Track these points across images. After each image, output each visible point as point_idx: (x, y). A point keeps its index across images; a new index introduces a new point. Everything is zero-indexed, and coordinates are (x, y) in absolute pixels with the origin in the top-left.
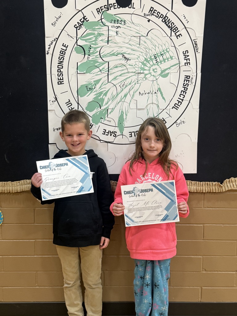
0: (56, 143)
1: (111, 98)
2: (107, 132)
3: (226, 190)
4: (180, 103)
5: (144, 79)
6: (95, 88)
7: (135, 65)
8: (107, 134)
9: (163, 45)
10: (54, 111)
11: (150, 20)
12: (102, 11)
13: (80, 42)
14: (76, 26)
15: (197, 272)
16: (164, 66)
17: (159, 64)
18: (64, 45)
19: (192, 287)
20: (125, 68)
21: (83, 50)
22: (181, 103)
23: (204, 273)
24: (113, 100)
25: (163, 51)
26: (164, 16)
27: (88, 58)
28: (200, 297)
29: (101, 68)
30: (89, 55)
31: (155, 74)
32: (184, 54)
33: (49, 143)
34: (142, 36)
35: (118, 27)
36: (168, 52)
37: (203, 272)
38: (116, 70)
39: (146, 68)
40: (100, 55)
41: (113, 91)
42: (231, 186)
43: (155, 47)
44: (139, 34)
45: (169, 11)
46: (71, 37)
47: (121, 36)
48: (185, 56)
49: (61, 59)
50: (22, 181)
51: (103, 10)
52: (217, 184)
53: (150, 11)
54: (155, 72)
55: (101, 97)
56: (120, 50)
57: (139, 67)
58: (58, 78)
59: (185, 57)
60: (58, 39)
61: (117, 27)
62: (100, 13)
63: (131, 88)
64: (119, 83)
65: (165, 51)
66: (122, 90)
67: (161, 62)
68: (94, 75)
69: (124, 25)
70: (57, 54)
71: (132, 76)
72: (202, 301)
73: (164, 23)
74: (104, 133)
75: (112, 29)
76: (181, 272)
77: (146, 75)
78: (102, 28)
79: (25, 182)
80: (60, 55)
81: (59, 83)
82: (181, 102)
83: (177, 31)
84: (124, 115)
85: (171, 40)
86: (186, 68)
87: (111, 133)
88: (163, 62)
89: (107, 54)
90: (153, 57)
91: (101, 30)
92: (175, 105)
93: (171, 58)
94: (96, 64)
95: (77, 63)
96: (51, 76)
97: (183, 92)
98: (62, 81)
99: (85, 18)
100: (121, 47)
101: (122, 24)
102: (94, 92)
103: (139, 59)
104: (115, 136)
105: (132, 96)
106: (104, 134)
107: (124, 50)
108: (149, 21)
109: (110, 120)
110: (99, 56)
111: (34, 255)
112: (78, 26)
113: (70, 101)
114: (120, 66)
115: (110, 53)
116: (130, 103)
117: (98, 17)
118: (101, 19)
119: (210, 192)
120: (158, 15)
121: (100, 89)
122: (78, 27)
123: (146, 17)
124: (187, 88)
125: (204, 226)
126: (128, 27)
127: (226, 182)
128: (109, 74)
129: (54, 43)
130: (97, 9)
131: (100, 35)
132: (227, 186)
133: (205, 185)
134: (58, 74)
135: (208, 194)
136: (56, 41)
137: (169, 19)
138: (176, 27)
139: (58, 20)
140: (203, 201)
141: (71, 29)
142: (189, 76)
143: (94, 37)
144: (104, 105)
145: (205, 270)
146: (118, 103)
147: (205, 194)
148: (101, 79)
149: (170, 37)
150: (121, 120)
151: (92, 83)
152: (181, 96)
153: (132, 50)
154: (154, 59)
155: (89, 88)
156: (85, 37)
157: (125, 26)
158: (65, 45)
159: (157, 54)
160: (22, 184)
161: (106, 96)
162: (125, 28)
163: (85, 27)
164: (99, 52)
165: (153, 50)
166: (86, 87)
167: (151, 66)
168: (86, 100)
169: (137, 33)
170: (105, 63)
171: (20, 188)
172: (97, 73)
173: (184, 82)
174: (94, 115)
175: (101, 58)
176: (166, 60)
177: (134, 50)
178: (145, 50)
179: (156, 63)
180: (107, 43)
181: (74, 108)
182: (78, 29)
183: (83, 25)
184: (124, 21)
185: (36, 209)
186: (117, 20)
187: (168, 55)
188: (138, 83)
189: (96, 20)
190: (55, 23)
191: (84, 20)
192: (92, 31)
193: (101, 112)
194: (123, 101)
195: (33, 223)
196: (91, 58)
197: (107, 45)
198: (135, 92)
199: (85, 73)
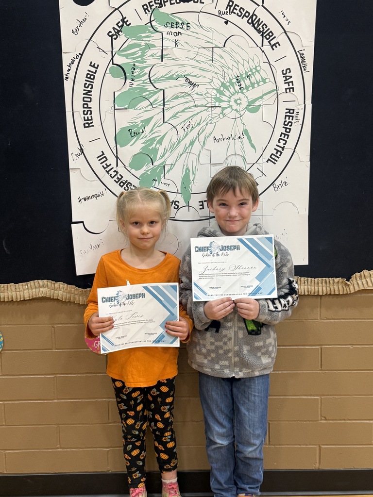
0: (83, 222)
1: (169, 147)
3: (356, 291)
4: (279, 153)
5: (221, 116)
6: (143, 132)
7: (206, 94)
9: (250, 61)
10: (79, 171)
11: (228, 21)
12: (151, 9)
13: (118, 60)
14: (110, 34)
15: (312, 422)
16: (252, 94)
17: (245, 91)
18: (92, 64)
20: (190, 99)
21: (123, 72)
22: (281, 153)
23: (324, 423)
24: (172, 151)
25: (251, 70)
26: (251, 14)
27: (131, 84)
28: (318, 461)
29: (152, 100)
30: (133, 80)
31: (238, 107)
32: (283, 74)
33: (73, 221)
34: (217, 47)
36: (258, 71)
37: (322, 421)
38: (176, 102)
39: (224, 98)
40: (150, 78)
41: (172, 136)
42: (363, 284)
43: (238, 64)
44: (212, 43)
45: (259, 5)
46: (103, 51)
47: (182, 47)
48: (286, 77)
49: (88, 87)
50: (32, 282)
51: (153, 7)
52: (340, 281)
53: (229, 7)
54: (238, 104)
55: (154, 146)
56: (182, 71)
57: (213, 97)
58: (84, 117)
59: (286, 80)
60: (82, 55)
61: (177, 33)
62: (149, 11)
63: (201, 131)
64: (181, 123)
65: (254, 71)
66: (187, 135)
67: (247, 88)
68: (142, 111)
69: (187, 29)
70: (81, 79)
71: (201, 112)
72: (320, 468)
73: (251, 25)
75: (168, 36)
76: (287, 422)
77: (224, 109)
78: (152, 35)
79: (36, 283)
80: (86, 80)
81: (87, 125)
82: (280, 152)
83: (271, 38)
84: (191, 174)
85: (263, 52)
86: (289, 96)
88: (251, 88)
89: (161, 77)
90: (234, 81)
91: (150, 39)
92: (271, 157)
93: (264, 81)
94: (144, 94)
95: (114, 92)
96: (73, 114)
97: (283, 135)
98: (91, 121)
99: (125, 20)
100: (184, 66)
101: (184, 29)
102: (142, 138)
103: (212, 84)
104: (177, 208)
105: (202, 144)
107: (188, 70)
108: (226, 23)
109: (168, 182)
110: (149, 80)
111: (54, 399)
112: (114, 33)
113: (103, 154)
114: (183, 96)
115: (166, 75)
116: (199, 155)
117: (146, 18)
118: (151, 22)
119: (330, 295)
120: (242, 13)
121: (152, 134)
122: (114, 35)
123: (223, 16)
124: (290, 129)
125: (321, 349)
126: (194, 32)
127: (356, 278)
128: (165, 109)
129: (77, 61)
130: (143, 6)
131: (149, 46)
132: (358, 283)
133: (322, 283)
134: (84, 111)
135: (327, 297)
136: (79, 58)
137: (259, 19)
138: (271, 32)
139: (81, 25)
140: (319, 309)
141: (102, 39)
142: (293, 110)
143: (140, 50)
144: (158, 158)
145: (325, 418)
146: (181, 155)
147: (323, 298)
148: (152, 117)
149: (262, 48)
150: (186, 181)
151: (138, 125)
152: (280, 142)
153: (200, 69)
154: (237, 83)
155: (134, 133)
156: (126, 51)
157: (188, 32)
158: (94, 64)
159: (241, 75)
160: (31, 287)
161: (161, 144)
162: (189, 35)
163: (124, 34)
164: (148, 74)
165: (235, 70)
166: (129, 130)
167: (232, 95)
168: (128, 152)
169: (209, 42)
170: (159, 92)
171: (29, 293)
172: (146, 107)
173: (285, 119)
174: (142, 175)
175: (151, 85)
176: (256, 85)
177: (204, 70)
178: (221, 70)
179: (240, 89)
180: (161, 60)
181: (110, 165)
182: (114, 39)
183: (122, 32)
184: (187, 24)
185: (55, 326)
186: (176, 22)
187: (258, 77)
188: (211, 123)
189: (143, 23)
190: (78, 30)
191: (123, 24)
192: (137, 41)
193: (154, 170)
194: (189, 152)
195: (51, 348)
196: (135, 84)
197: (161, 62)
198: (208, 137)
199: (126, 109)
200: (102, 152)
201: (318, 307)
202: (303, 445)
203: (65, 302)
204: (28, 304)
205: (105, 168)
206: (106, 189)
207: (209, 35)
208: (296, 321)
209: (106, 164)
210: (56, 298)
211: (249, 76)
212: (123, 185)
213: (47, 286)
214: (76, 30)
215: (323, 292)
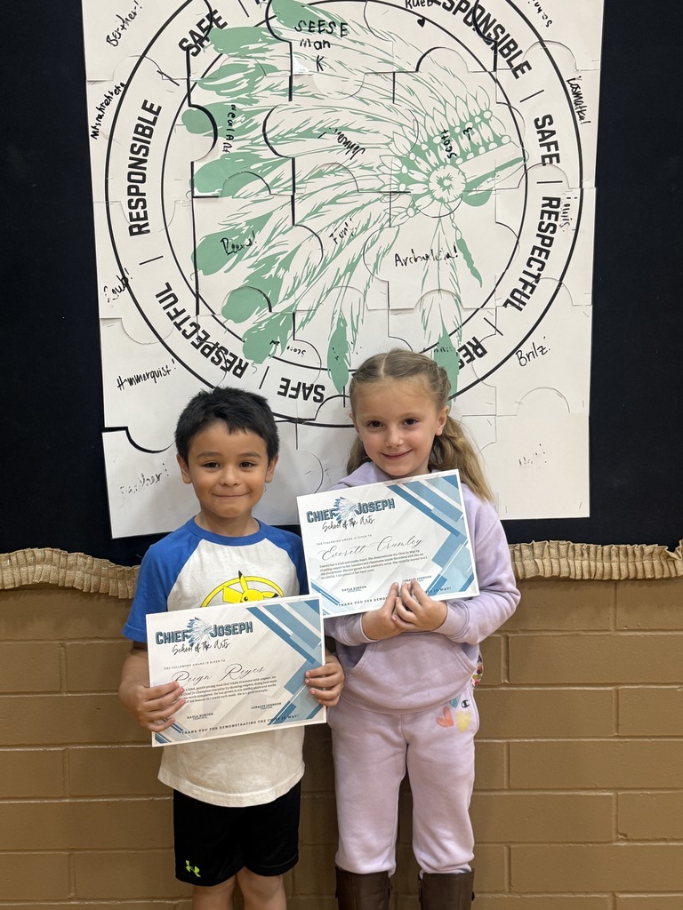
0: (126, 429)
1: (305, 275)
2: (293, 389)
4: (529, 288)
5: (411, 211)
6: (250, 245)
7: (379, 166)
8: (294, 393)
9: (471, 101)
10: (119, 322)
11: (424, 19)
13: (201, 97)
14: (185, 45)
15: (598, 845)
17: (459, 161)
18: (148, 106)
19: (582, 896)
20: (347, 176)
21: (211, 122)
22: (534, 287)
23: (621, 848)
24: (309, 283)
25: (472, 119)
26: (472, 5)
27: (227, 147)
29: (269, 179)
30: (230, 138)
31: (444, 194)
32: (538, 127)
33: (106, 426)
34: (402, 71)
35: (322, 45)
36: (487, 121)
37: (618, 844)
38: (318, 183)
39: (417, 176)
40: (265, 135)
41: (310, 253)
43: (445, 107)
44: (392, 63)
46: (171, 79)
47: (332, 72)
48: (543, 132)
49: (138, 153)
50: (19, 553)
52: (657, 551)
54: (444, 188)
55: (273, 272)
56: (331, 120)
57: (394, 172)
58: (131, 214)
59: (544, 138)
60: (126, 87)
61: (320, 43)
63: (369, 243)
64: (329, 226)
65: (477, 120)
66: (340, 250)
67: (464, 155)
68: (248, 201)
69: (342, 35)
70: (125, 136)
71: (370, 203)
74: (283, 391)
75: (302, 50)
76: (546, 845)
77: (416, 197)
78: (270, 47)
79: (28, 555)
80: (134, 139)
81: (135, 230)
82: (532, 285)
83: (513, 53)
84: (349, 329)
85: (496, 81)
86: (549, 172)
87: (307, 391)
88: (471, 155)
89: (286, 134)
90: (438, 140)
91: (267, 55)
92: (512, 295)
93: (498, 140)
94: (252, 167)
95: (192, 163)
96: (108, 207)
97: (537, 252)
98: (145, 222)
99: (216, 16)
100: (334, 109)
101: (335, 35)
102: (250, 257)
103: (392, 146)
104: (320, 400)
105: (371, 268)
106: (284, 394)
107: (344, 119)
108: (421, 23)
109: (301, 346)
110: (263, 138)
111: (63, 797)
112: (193, 43)
113: (169, 289)
114: (332, 172)
115: (298, 128)
116: (365, 292)
117: (257, 12)
119: (635, 579)
120: (452, 4)
122: (192, 47)
123: (414, 9)
124: (552, 239)
125: (617, 691)
126: (355, 42)
128: (296, 197)
129: (116, 99)
131: (264, 70)
133: (618, 555)
134: (130, 201)
135: (629, 583)
136: (121, 93)
138: (512, 41)
139: (126, 26)
140: (611, 609)
141: (168, 54)
142: (558, 200)
143: (246, 77)
144: (281, 298)
145: (625, 835)
146: (329, 291)
147: (620, 586)
148: (270, 215)
149: (494, 74)
150: (339, 346)
151: (241, 229)
152: (530, 266)
153: (368, 117)
154: (443, 145)
155: (233, 246)
156: (216, 79)
157: (344, 41)
158: (152, 105)
159: (452, 129)
160: (18, 563)
161: (287, 269)
162: (345, 47)
163: (213, 45)
164: (262, 126)
165: (439, 118)
166: (222, 240)
167: (434, 169)
168: (222, 283)
169: (386, 62)
170: (281, 162)
171: (13, 575)
172: (257, 194)
173: (542, 218)
174: (248, 333)
175: (268, 148)
176: (482, 150)
177: (375, 119)
178: (412, 118)
179: (449, 157)
180: (288, 97)
181: (184, 311)
182: (193, 54)
183: (208, 41)
184: (342, 24)
185: (68, 644)
186: (320, 21)
187: (486, 132)
188: (390, 226)
189: (251, 23)
190: (118, 36)
191: (211, 24)
192: (239, 59)
193: (272, 323)
194: (345, 285)
195: (58, 689)
196: (235, 147)
197: (287, 102)
198: (383, 256)
199: (217, 197)
200: (167, 284)
201: (610, 605)
203: (88, 593)
204: (11, 598)
205: (172, 318)
206: (175, 360)
207: (387, 46)
208: (564, 633)
209: (175, 310)
210: (70, 585)
211: (467, 131)
212: (210, 353)
213: (51, 561)
214: (115, 37)
215: (620, 574)
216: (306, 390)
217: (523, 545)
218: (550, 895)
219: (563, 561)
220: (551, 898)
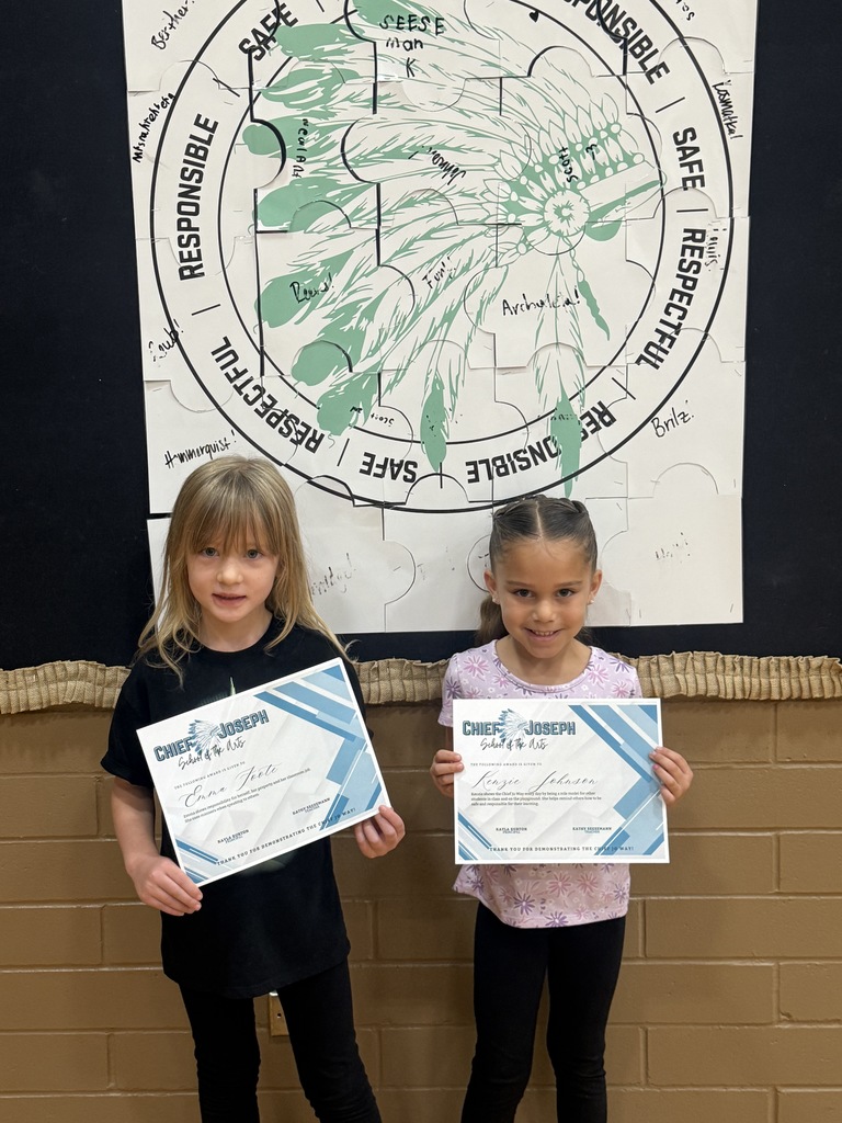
1: (393, 326)
2: (378, 466)
4: (668, 341)
5: (522, 248)
6: (327, 289)
7: (483, 193)
8: (380, 471)
9: (595, 111)
10: (167, 385)
11: (538, 11)
13: (264, 110)
14: (246, 46)
15: (756, 1028)
17: (581, 185)
18: (202, 122)
19: (736, 1090)
20: (444, 205)
21: (278, 140)
22: (673, 340)
23: (784, 1031)
24: (398, 337)
25: (596, 133)
27: (297, 170)
29: (348, 209)
30: (302, 159)
31: (563, 227)
32: (677, 142)
33: (151, 512)
34: (510, 76)
35: (413, 44)
36: (615, 137)
37: (781, 1026)
38: (410, 213)
39: (529, 204)
40: (344, 155)
41: (399, 299)
43: (563, 119)
44: (499, 67)
46: (229, 89)
47: (424, 78)
48: (683, 149)
49: (189, 179)
50: (48, 667)
52: (826, 664)
54: (563, 218)
55: (353, 323)
56: (423, 137)
57: (501, 200)
58: (181, 253)
59: (685, 156)
60: (175, 98)
61: (411, 43)
63: (471, 287)
64: (422, 266)
65: (603, 135)
66: (436, 295)
67: (587, 177)
68: (324, 236)
69: (437, 33)
70: (174, 158)
71: (471, 238)
74: (366, 468)
75: (389, 51)
76: (691, 1027)
77: (528, 230)
78: (350, 48)
79: (58, 669)
80: (185, 161)
81: (187, 273)
82: (670, 337)
83: (647, 53)
84: (446, 393)
85: (626, 87)
86: (691, 198)
87: (396, 469)
88: (595, 178)
89: (374, 152)
90: (555, 160)
91: (346, 57)
92: (646, 350)
93: (629, 160)
94: (328, 195)
95: (256, 191)
96: (153, 245)
97: (677, 296)
98: (198, 263)
99: (284, 12)
100: (428, 123)
101: (429, 33)
102: (325, 304)
103: (498, 168)
104: (412, 480)
105: (474, 318)
106: (368, 473)
107: (440, 134)
108: (534, 16)
109: (389, 414)
110: (341, 159)
111: (101, 965)
112: (257, 45)
113: (228, 345)
114: (426, 200)
115: (385, 146)
117: (334, 6)
119: (800, 699)
122: (255, 48)
124: (695, 281)
125: (778, 838)
126: (453, 41)
128: (381, 231)
129: (163, 113)
131: (342, 76)
133: (778, 669)
134: (181, 237)
135: (792, 704)
136: (169, 106)
138: (646, 38)
139: (175, 24)
140: (770, 737)
141: (227, 59)
142: (703, 232)
143: (320, 85)
144: (363, 355)
145: (789, 1015)
146: (422, 346)
147: (781, 708)
148: (351, 251)
149: (623, 78)
150: (434, 414)
151: (315, 271)
152: (669, 314)
153: (469, 132)
154: (560, 166)
155: (305, 292)
156: (285, 88)
157: (439, 40)
158: (207, 121)
159: (572, 146)
160: (45, 679)
161: (371, 319)
162: (441, 48)
163: (281, 47)
164: (340, 144)
165: (556, 132)
166: (292, 285)
167: (550, 195)
168: (291, 338)
169: (491, 64)
170: (364, 189)
171: (40, 693)
172: (334, 228)
173: (683, 254)
174: (323, 398)
175: (347, 171)
176: (609, 171)
177: (478, 135)
178: (523, 133)
179: (569, 181)
180: (371, 109)
181: (245, 371)
182: (256, 58)
183: (275, 41)
184: (437, 19)
186: (410, 16)
187: (614, 150)
188: (496, 266)
189: (326, 19)
190: (165, 37)
191: (278, 21)
192: (312, 63)
193: (353, 385)
194: (441, 338)
195: (95, 833)
196: (308, 170)
197: (371, 116)
198: (488, 302)
199: (286, 232)
200: (226, 339)
201: (768, 732)
202: (733, 1086)
204: (38, 722)
205: (231, 380)
206: (235, 431)
207: (492, 45)
208: (713, 766)
209: (235, 370)
211: (591, 148)
212: (277, 423)
213: (84, 677)
214: (162, 37)
215: (781, 693)
216: (394, 468)
217: (662, 657)
218: (696, 1089)
219: (710, 677)
220: (697, 1093)
